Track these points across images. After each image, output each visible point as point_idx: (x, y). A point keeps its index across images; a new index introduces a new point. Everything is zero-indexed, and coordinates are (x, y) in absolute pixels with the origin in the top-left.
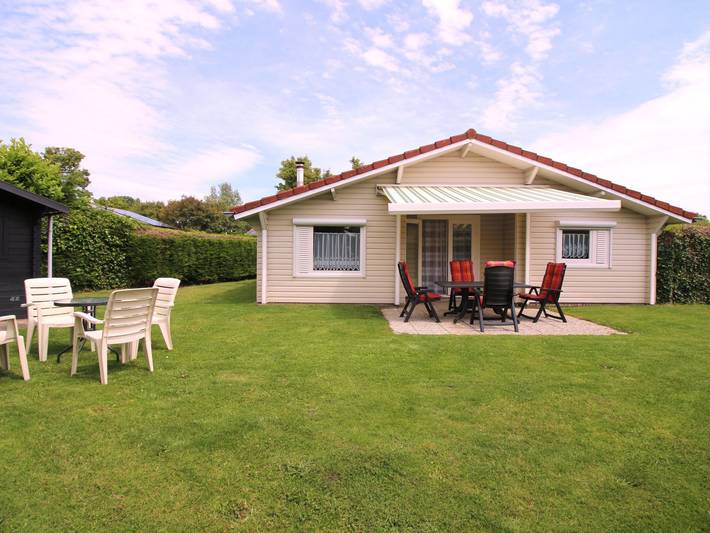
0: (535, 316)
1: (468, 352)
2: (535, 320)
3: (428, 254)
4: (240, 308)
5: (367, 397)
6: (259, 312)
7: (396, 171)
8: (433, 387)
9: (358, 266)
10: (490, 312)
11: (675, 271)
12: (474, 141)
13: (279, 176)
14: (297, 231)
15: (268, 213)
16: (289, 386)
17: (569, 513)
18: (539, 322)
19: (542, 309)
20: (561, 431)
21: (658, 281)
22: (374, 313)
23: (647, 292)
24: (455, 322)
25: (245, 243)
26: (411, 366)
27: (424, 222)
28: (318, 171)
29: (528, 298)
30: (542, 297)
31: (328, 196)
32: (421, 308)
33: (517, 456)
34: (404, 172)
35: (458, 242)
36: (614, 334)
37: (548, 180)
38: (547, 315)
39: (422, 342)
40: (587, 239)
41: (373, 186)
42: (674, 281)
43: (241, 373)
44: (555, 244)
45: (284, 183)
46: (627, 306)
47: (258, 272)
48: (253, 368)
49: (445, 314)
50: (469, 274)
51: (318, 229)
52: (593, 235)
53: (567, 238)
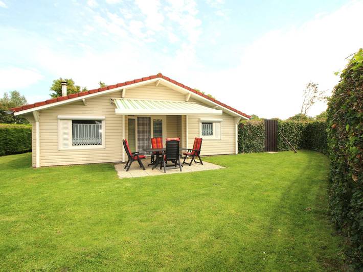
0: (189, 163)
1: (156, 184)
2: (190, 165)
3: (141, 134)
4: (19, 172)
5: (96, 217)
6: (33, 173)
7: (121, 91)
8: (135, 206)
9: (101, 142)
10: (170, 163)
11: (244, 139)
12: (161, 79)
13: (52, 89)
14: (61, 123)
15: (40, 112)
16: (46, 219)
17: (188, 258)
18: (191, 166)
19: (193, 159)
20: (192, 218)
21: (238, 144)
22: (109, 167)
23: (235, 149)
24: (153, 169)
25: (27, 129)
26: (125, 196)
27: (138, 118)
28: (78, 88)
29: (187, 155)
30: (193, 154)
31: (81, 103)
32: (136, 163)
33: (170, 235)
34: (126, 92)
35: (156, 128)
36: (221, 169)
37: (195, 99)
38: (195, 162)
39: (134, 182)
40: (212, 126)
41: (109, 98)
42: (244, 144)
43: (11, 215)
44: (199, 129)
45: (56, 93)
46: (227, 156)
47: (33, 148)
48: (21, 211)
49: (148, 165)
50: (160, 144)
51: (75, 122)
52: (214, 125)
53: (204, 126)
